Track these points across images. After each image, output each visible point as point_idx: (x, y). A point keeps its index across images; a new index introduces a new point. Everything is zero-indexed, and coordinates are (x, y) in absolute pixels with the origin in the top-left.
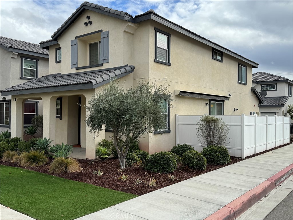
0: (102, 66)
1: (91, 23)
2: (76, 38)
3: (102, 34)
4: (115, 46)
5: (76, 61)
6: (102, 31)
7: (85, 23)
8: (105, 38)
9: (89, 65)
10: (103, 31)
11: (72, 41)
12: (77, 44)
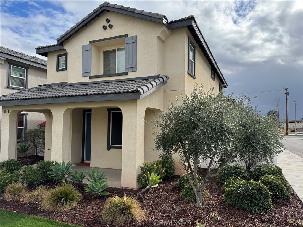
0: (127, 75)
1: (111, 26)
2: (90, 42)
3: (126, 39)
4: (145, 53)
5: (89, 68)
6: (126, 35)
7: (104, 27)
8: (132, 44)
9: (102, 74)
10: (128, 36)
11: (84, 47)
12: (91, 50)
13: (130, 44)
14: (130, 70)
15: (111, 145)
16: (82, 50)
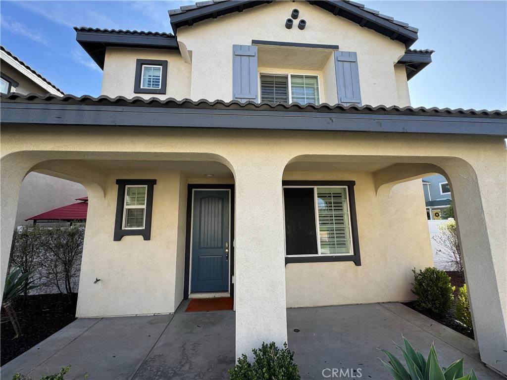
3: (337, 53)
6: (337, 47)
7: (289, 21)
8: (348, 63)
11: (237, 47)
12: (256, 57)
13: (345, 63)
16: (234, 52)
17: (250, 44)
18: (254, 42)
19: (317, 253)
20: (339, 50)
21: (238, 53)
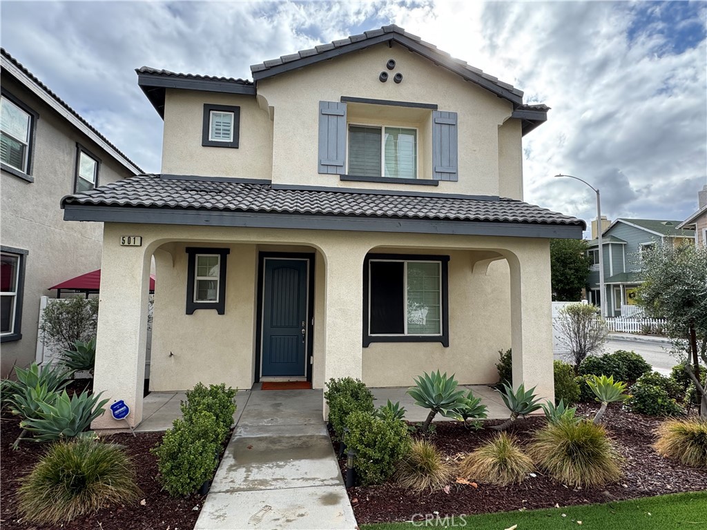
0: (436, 186)
3: (435, 113)
5: (342, 158)
6: (434, 107)
7: (384, 75)
8: (447, 126)
11: (324, 104)
12: (345, 117)
13: (443, 126)
14: (445, 177)
15: (369, 335)
16: (321, 111)
17: (338, 100)
18: (344, 99)
19: (403, 333)
20: (438, 110)
21: (326, 112)
